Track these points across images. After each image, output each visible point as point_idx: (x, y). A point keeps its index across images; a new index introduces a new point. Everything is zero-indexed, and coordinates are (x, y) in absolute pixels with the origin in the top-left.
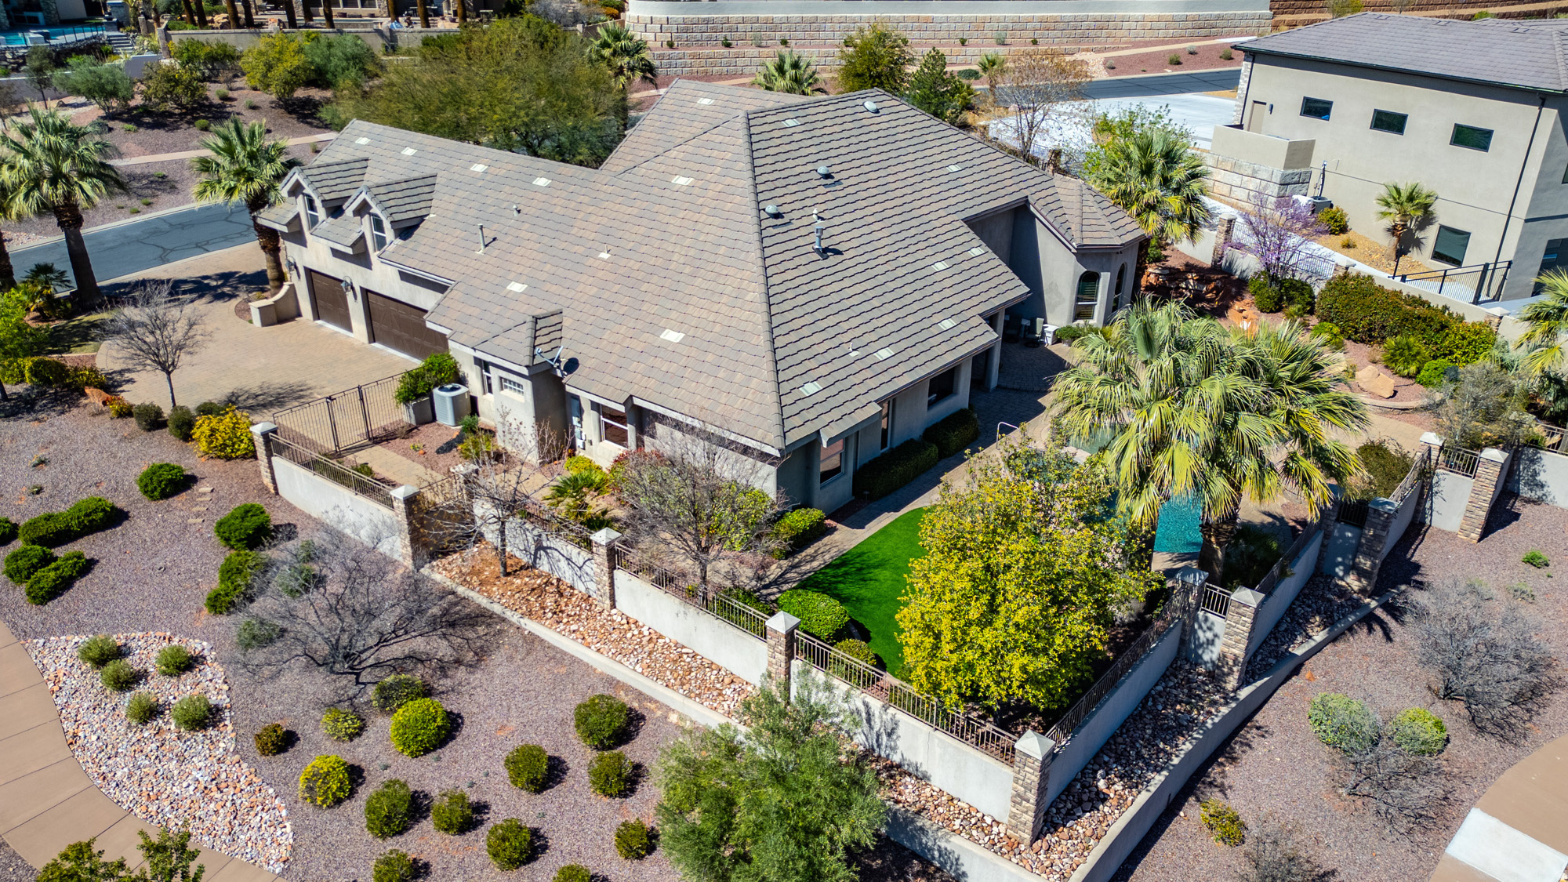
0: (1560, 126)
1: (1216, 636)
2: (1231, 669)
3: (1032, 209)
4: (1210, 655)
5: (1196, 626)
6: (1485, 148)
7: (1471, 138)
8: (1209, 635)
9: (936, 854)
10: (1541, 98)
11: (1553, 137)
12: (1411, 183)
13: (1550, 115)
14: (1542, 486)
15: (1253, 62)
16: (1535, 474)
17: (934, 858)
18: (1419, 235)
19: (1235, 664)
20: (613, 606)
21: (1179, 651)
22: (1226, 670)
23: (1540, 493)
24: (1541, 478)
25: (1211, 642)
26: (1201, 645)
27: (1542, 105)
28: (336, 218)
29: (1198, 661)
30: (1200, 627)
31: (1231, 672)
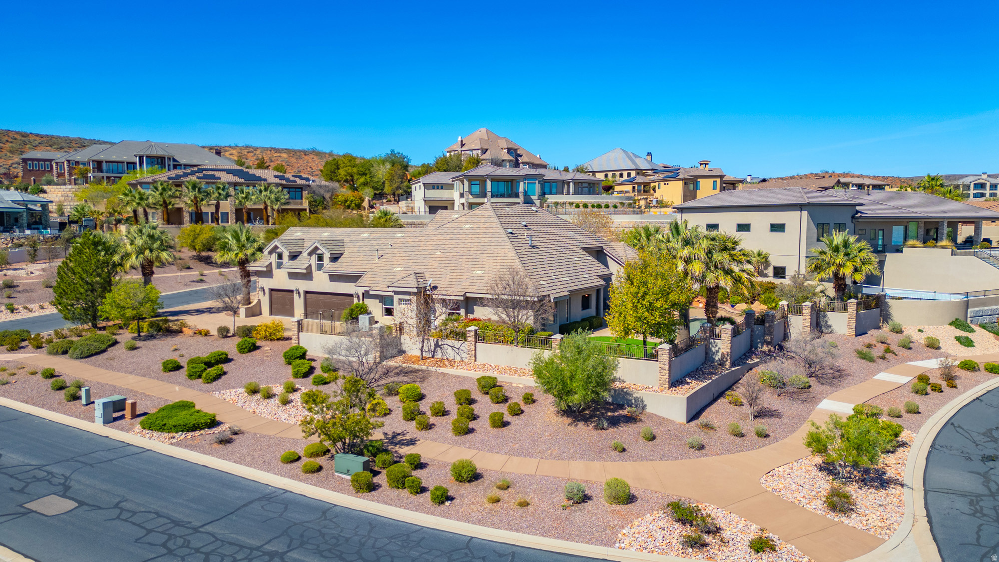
0: (810, 218)
1: (719, 348)
2: (727, 359)
3: (605, 251)
4: (718, 357)
5: (711, 346)
6: (784, 231)
7: (777, 228)
8: (717, 349)
9: (633, 401)
10: (800, 207)
11: (808, 222)
12: (758, 250)
13: (805, 214)
14: (831, 326)
15: (682, 213)
16: (827, 322)
17: (632, 404)
18: (765, 272)
19: (728, 356)
20: (475, 361)
21: (706, 357)
22: (725, 360)
23: (830, 330)
24: (829, 323)
25: (717, 351)
26: (714, 353)
27: (801, 210)
28: (293, 260)
29: (713, 360)
30: (712, 346)
31: (727, 361)
